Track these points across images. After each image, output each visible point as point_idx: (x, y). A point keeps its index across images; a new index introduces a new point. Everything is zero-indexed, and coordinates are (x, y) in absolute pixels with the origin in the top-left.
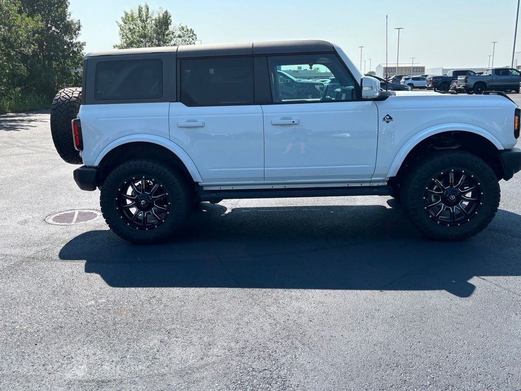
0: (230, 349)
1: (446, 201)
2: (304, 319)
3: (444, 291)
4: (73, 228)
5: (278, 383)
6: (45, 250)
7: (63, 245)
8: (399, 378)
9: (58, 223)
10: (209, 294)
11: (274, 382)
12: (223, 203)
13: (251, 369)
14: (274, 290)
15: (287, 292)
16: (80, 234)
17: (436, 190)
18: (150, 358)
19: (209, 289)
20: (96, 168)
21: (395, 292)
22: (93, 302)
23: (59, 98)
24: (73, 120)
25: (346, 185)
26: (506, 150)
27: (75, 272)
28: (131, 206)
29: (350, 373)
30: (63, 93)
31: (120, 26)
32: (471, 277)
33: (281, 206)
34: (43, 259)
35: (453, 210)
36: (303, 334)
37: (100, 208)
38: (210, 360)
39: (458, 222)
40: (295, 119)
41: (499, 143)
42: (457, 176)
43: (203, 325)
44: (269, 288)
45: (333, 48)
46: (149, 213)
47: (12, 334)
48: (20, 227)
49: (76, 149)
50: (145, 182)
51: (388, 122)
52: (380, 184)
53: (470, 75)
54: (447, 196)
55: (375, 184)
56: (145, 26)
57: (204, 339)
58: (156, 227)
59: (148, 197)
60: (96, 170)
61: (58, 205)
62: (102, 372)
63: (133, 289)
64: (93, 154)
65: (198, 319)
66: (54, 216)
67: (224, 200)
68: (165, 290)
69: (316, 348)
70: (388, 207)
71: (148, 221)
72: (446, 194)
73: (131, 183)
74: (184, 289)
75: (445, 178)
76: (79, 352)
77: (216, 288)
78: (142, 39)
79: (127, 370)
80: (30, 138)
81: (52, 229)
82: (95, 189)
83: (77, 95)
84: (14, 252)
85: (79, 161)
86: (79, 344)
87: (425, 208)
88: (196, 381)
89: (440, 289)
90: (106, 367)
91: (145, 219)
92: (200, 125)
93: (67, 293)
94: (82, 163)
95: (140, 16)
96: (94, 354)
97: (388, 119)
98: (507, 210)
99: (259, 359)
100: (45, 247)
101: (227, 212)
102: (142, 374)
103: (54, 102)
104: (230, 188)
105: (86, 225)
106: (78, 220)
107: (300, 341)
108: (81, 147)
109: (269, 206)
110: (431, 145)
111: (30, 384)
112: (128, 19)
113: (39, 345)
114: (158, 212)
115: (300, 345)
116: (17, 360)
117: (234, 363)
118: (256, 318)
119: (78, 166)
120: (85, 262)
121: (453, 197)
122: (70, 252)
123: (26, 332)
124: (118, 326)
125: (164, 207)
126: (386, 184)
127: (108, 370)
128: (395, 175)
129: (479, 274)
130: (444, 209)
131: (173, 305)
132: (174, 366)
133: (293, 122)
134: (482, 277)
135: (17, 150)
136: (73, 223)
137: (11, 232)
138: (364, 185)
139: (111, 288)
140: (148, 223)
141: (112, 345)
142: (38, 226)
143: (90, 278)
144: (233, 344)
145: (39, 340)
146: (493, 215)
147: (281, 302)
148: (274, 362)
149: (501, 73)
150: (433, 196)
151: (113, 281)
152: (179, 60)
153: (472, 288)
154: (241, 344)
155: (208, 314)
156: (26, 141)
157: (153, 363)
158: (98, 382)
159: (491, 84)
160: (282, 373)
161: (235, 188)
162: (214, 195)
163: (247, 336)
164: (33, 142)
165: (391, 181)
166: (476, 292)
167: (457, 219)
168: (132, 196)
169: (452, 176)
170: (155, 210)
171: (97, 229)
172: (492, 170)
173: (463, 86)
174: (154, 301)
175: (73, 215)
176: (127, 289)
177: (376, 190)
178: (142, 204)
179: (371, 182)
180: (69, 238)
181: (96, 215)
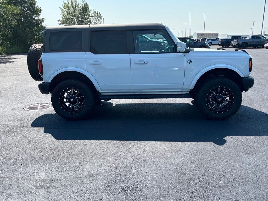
0: (111, 167)
1: (216, 101)
2: (146, 154)
3: (212, 143)
4: (38, 113)
5: (132, 181)
6: (24, 122)
7: (33, 120)
8: (186, 179)
9: (30, 110)
10: (103, 143)
11: (130, 180)
12: (111, 101)
13: (120, 175)
14: (133, 141)
15: (139, 142)
16: (41, 115)
17: (212, 96)
18: (74, 170)
19: (103, 141)
20: (49, 83)
21: (189, 143)
22: (48, 146)
23: (32, 49)
24: (38, 60)
25: (170, 93)
26: (245, 77)
27: (39, 133)
28: (66, 102)
29: (164, 177)
30: (33, 46)
31: (62, 10)
32: (225, 136)
33: (140, 103)
34: (23, 127)
35: (220, 106)
36: (145, 161)
37: (51, 103)
38: (101, 171)
39: (222, 111)
40: (146, 61)
41: (242, 74)
42: (222, 89)
43: (99, 156)
44: (131, 140)
45: (164, 27)
46: (75, 106)
47: (10, 160)
48: (11, 112)
49: (40, 74)
50: (73, 90)
51: (189, 63)
52: (186, 93)
53: (240, 39)
54: (217, 99)
55: (184, 93)
56: (75, 10)
57: (99, 162)
58: (78, 112)
59: (74, 98)
60: (49, 84)
61: (30, 101)
62: (52, 176)
63: (67, 141)
64: (48, 77)
65: (97, 154)
66: (28, 107)
67: (111, 100)
68: (82, 141)
69: (150, 166)
70: (191, 104)
71: (75, 109)
72: (217, 98)
73: (66, 91)
74: (91, 141)
75: (216, 90)
76: (41, 168)
77: (106, 141)
78: (73, 17)
79: (64, 176)
80: (15, 68)
81: (27, 113)
82: (49, 93)
83: (40, 48)
84: (9, 123)
85: (41, 80)
86: (42, 164)
87: (207, 104)
88: (95, 180)
89: (210, 141)
90: (54, 174)
91: (73, 108)
92: (100, 63)
93: (35, 142)
94: (43, 81)
95: (72, 5)
96: (49, 169)
97: (190, 62)
98: (248, 106)
99: (124, 171)
100: (24, 121)
101: (113, 106)
102: (71, 177)
103: (29, 51)
104: (114, 94)
105: (44, 111)
106: (40, 109)
107: (143, 164)
108: (42, 73)
109: (134, 103)
110: (211, 74)
111: (19, 181)
112: (66, 6)
113: (23, 165)
114: (79, 105)
115: (143, 165)
116: (13, 171)
117: (113, 173)
118: (124, 153)
119: (41, 82)
120: (44, 128)
121: (220, 99)
122: (36, 123)
123: (17, 159)
124: (60, 157)
125: (83, 103)
126: (189, 93)
127: (55, 175)
128: (193, 89)
129: (229, 135)
130: (215, 105)
131: (86, 148)
132: (85, 174)
133: (145, 63)
134: (230, 137)
135: (9, 74)
136: (38, 110)
137: (7, 114)
138: (178, 93)
139: (56, 140)
140: (75, 110)
141: (57, 165)
142: (21, 111)
143: (47, 136)
144: (112, 165)
145: (23, 163)
146: (239, 108)
147: (136, 146)
148: (130, 172)
149: (255, 38)
150: (210, 99)
151: (57, 137)
152: (90, 32)
153: (225, 141)
154: (116, 164)
155: (102, 152)
156: (13, 69)
157: (76, 173)
158: (50, 180)
159: (250, 43)
160: (134, 177)
161: (117, 94)
162: (106, 97)
163: (119, 162)
164: (17, 70)
165: (191, 91)
166: (227, 143)
167: (222, 110)
168: (67, 97)
169: (219, 90)
170: (78, 104)
171: (50, 113)
172: (238, 87)
173: (236, 44)
174: (77, 146)
175: (38, 106)
176: (64, 141)
177: (184, 96)
178: (72, 101)
179: (181, 92)
180: (36, 117)
181: (49, 107)
